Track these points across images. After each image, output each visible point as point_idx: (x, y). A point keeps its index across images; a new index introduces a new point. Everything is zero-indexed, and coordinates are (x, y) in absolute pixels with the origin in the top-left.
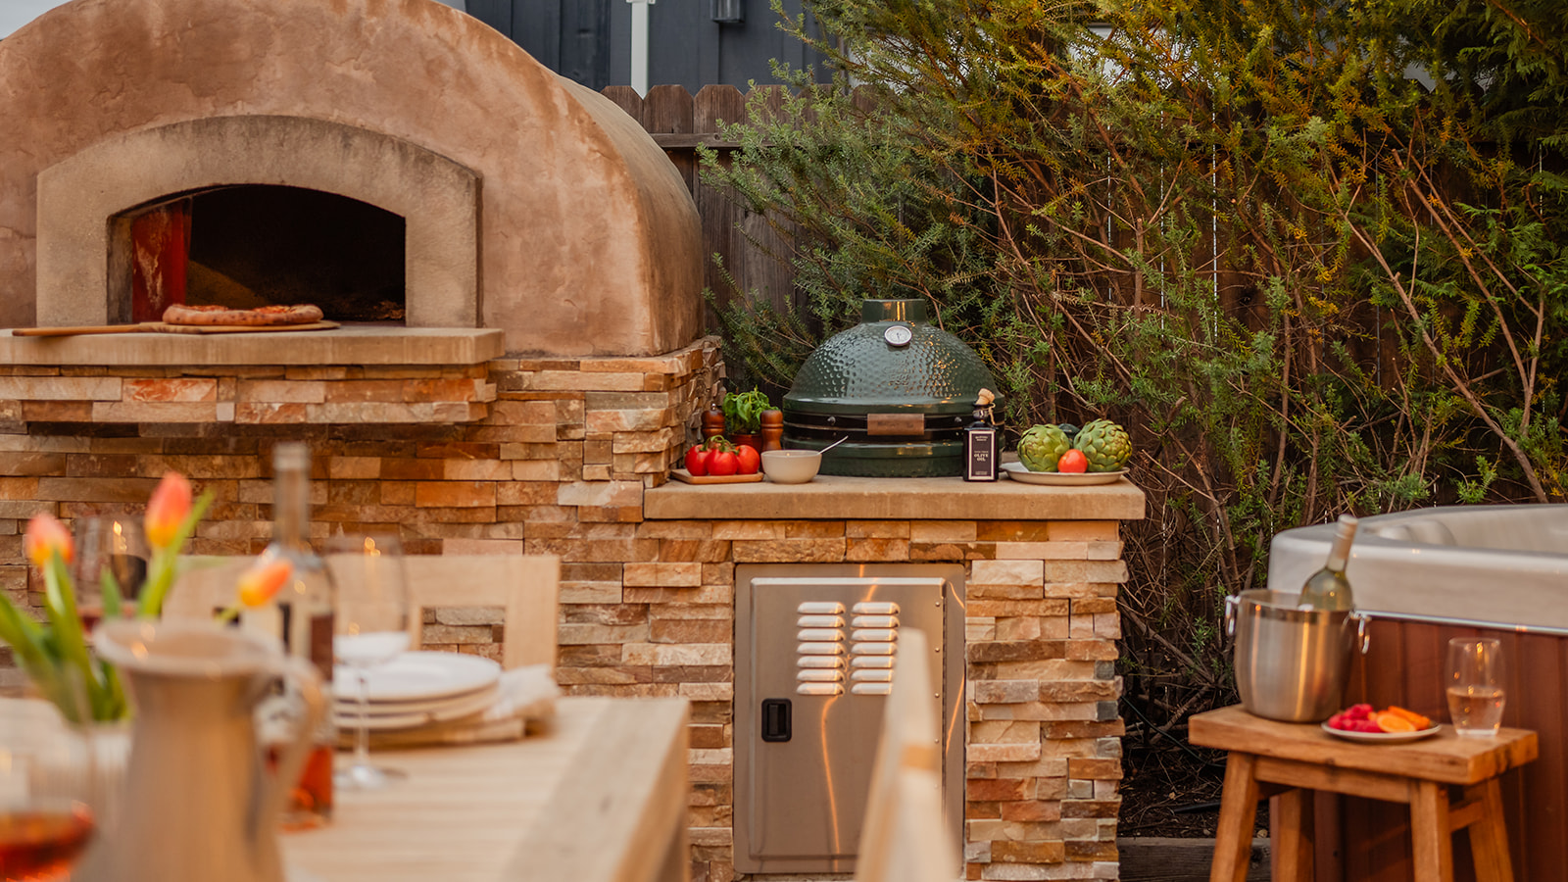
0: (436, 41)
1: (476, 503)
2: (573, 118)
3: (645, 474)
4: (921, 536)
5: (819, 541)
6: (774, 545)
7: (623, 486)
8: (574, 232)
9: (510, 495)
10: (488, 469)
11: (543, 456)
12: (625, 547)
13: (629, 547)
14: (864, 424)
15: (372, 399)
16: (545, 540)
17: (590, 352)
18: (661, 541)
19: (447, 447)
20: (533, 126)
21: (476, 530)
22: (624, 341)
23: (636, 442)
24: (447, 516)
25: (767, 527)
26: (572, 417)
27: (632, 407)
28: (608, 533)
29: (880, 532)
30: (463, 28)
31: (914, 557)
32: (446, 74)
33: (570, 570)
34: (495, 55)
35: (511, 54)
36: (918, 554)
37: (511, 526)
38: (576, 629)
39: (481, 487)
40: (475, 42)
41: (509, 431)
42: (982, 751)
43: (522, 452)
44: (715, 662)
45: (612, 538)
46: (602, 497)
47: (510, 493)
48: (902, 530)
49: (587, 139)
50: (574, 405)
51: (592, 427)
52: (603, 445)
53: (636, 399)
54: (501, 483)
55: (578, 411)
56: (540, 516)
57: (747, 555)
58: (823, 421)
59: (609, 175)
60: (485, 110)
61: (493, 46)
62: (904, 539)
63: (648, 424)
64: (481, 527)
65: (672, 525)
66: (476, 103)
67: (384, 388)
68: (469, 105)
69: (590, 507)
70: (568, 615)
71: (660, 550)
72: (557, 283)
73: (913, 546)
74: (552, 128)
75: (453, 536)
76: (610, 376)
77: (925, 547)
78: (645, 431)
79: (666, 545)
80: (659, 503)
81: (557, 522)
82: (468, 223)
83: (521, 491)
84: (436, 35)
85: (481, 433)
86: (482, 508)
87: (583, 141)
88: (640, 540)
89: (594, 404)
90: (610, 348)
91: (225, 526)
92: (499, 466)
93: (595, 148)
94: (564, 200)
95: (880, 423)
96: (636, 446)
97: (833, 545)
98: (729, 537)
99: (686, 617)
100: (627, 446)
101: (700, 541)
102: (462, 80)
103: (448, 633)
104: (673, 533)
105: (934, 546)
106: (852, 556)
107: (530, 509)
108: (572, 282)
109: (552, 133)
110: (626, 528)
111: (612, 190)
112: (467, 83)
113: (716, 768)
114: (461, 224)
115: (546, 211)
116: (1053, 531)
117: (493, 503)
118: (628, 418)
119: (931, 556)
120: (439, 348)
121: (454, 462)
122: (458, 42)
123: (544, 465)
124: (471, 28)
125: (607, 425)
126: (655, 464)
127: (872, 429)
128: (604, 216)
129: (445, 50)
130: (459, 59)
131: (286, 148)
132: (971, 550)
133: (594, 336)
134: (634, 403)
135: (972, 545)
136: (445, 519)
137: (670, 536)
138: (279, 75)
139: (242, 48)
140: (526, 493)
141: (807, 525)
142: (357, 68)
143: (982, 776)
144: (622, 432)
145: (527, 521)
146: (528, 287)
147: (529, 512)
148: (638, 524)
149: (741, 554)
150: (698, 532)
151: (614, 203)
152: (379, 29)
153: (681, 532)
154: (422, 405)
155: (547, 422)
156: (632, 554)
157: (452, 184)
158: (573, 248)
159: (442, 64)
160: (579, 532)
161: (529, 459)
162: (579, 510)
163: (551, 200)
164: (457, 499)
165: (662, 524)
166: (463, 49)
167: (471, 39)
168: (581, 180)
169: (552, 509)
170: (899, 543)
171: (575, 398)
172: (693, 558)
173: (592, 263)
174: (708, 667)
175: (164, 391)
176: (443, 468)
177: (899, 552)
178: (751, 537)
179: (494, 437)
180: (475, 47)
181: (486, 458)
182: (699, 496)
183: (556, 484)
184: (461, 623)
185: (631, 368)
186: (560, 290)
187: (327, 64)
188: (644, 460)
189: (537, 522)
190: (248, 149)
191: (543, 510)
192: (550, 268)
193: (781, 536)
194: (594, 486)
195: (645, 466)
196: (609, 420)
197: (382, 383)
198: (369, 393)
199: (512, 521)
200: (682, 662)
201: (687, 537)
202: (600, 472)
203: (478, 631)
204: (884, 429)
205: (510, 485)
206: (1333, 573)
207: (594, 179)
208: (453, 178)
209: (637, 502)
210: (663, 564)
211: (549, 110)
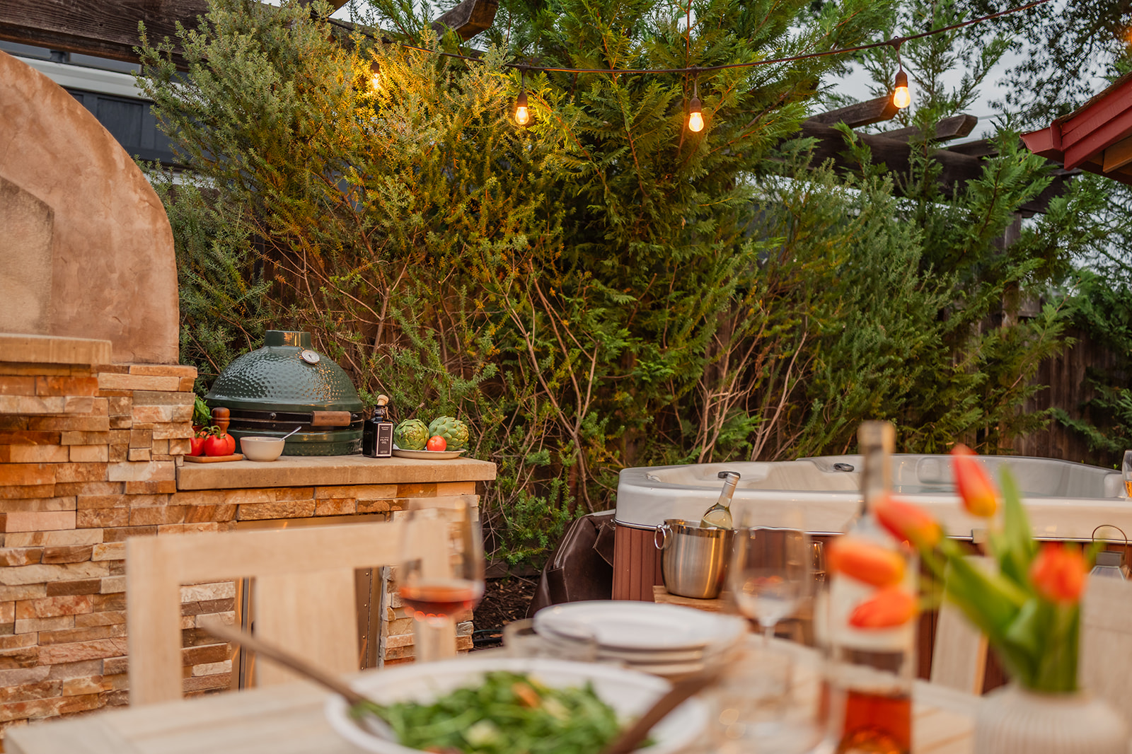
0: (13, 91)
1: (39, 482)
2: (128, 172)
3: (179, 455)
4: (363, 496)
5: (298, 502)
6: (269, 507)
7: (160, 465)
8: (123, 263)
9: (68, 474)
10: (49, 453)
11: (97, 442)
12: (160, 513)
13: (163, 512)
14: (310, 418)
15: (7, 393)
16: (95, 510)
17: (131, 359)
18: (189, 507)
19: (15, 435)
20: (94, 174)
21: (35, 504)
22: (158, 351)
23: (172, 430)
24: (12, 493)
25: (263, 493)
26: (122, 410)
27: (168, 404)
28: (147, 503)
29: (338, 494)
30: (38, 84)
31: (360, 511)
32: (21, 120)
33: (115, 533)
34: (65, 111)
35: (79, 112)
36: (363, 509)
37: (66, 500)
38: (119, 580)
39: (44, 468)
40: (49, 97)
41: (69, 422)
42: (396, 640)
43: (80, 439)
44: (224, 596)
45: (149, 506)
46: (145, 474)
47: (68, 472)
48: (352, 492)
49: (139, 191)
50: (124, 401)
51: (136, 419)
52: (145, 433)
53: (171, 398)
54: (60, 464)
55: (127, 407)
56: (90, 490)
57: (249, 515)
58: (266, 416)
59: (154, 221)
60: (54, 156)
61: (64, 104)
62: (353, 499)
63: (182, 416)
64: (38, 501)
65: (197, 494)
66: (45, 148)
67: (19, 383)
68: (39, 149)
69: (136, 482)
70: (111, 569)
71: (186, 515)
72: (107, 302)
73: (361, 503)
74: (110, 178)
75: (15, 510)
76: (153, 378)
77: (367, 504)
78: (177, 423)
79: (192, 510)
80: (191, 477)
81: (105, 495)
82: (46, 247)
83: (76, 471)
84: (14, 86)
85: (44, 422)
86: (43, 485)
87: (136, 192)
88: (171, 507)
89: (139, 401)
90: (147, 356)
92: (58, 451)
93: (145, 198)
94: (117, 237)
95: (323, 418)
96: (172, 434)
97: (307, 504)
98: (238, 502)
100: (165, 434)
101: (217, 506)
102: (35, 127)
103: (9, 592)
104: (197, 500)
105: (373, 502)
106: (319, 512)
107: (83, 485)
108: (119, 302)
109: (110, 182)
110: (161, 498)
111: (156, 232)
112: (39, 130)
113: (220, 676)
114: (40, 247)
115: (101, 243)
116: (440, 489)
117: (54, 481)
118: (166, 412)
119: (370, 509)
120: (82, 350)
121: (19, 447)
122: (34, 95)
123: (96, 449)
124: (46, 85)
125: (148, 417)
126: (184, 448)
127: (317, 421)
128: (148, 253)
129: (21, 99)
130: (33, 109)
132: (394, 504)
133: (135, 346)
134: (169, 400)
135: (395, 501)
136: (10, 496)
137: (194, 503)
140: (81, 473)
141: (289, 491)
143: (395, 657)
144: (159, 423)
145: (80, 495)
146: (82, 304)
147: (81, 488)
148: (170, 495)
149: (245, 514)
150: (215, 499)
151: (157, 243)
153: (203, 500)
154: (53, 398)
155: (101, 414)
156: (164, 518)
157: (34, 214)
158: (122, 276)
159: (18, 111)
160: (124, 502)
161: (86, 444)
162: (127, 485)
163: (106, 237)
164: (23, 478)
165: (189, 494)
166: (38, 101)
167: (45, 94)
168: (130, 221)
169: (100, 484)
170: (349, 501)
171: (125, 395)
172: (210, 518)
173: (136, 289)
174: (217, 601)
176: (9, 453)
177: (350, 508)
178: (254, 501)
179: (55, 426)
180: (48, 101)
181: (46, 444)
182: (221, 472)
183: (104, 464)
184: (21, 583)
185: (170, 373)
186: (109, 308)
188: (177, 445)
189: (88, 495)
191: (93, 486)
192: (102, 290)
193: (274, 500)
194: (137, 465)
195: (177, 450)
196: (150, 413)
197: (17, 379)
198: (4, 387)
199: (68, 495)
200: (200, 598)
201: (207, 503)
202: (144, 454)
203: (35, 588)
204: (325, 422)
205: (67, 466)
206: (722, 507)
207: (142, 223)
208: (35, 208)
209: (171, 478)
210: (188, 525)
211: (109, 163)
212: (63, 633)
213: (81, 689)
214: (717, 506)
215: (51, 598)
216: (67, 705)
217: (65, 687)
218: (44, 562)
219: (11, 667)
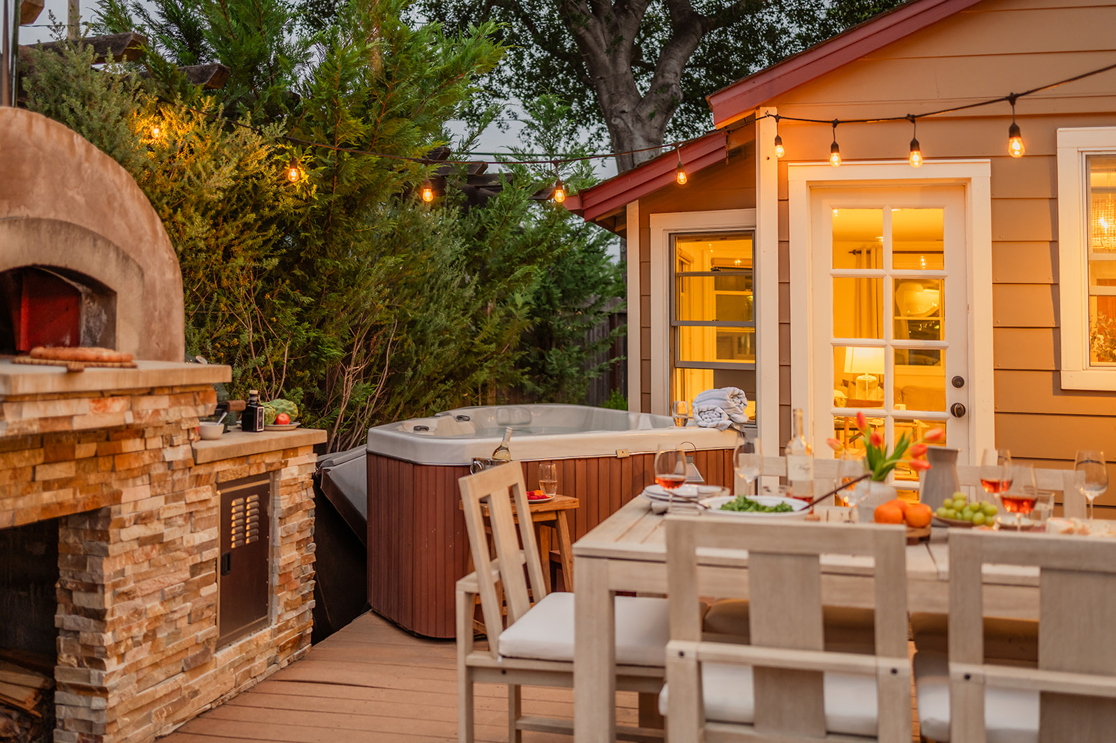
0: (112, 184)
1: (134, 465)
2: (163, 239)
3: (192, 439)
4: (268, 460)
5: (242, 467)
6: (231, 472)
7: (185, 448)
8: (161, 304)
9: (146, 459)
10: (138, 444)
11: (158, 434)
12: (186, 482)
14: (225, 406)
16: (158, 483)
18: (199, 476)
19: (124, 433)
20: (149, 241)
21: (132, 482)
25: (228, 462)
28: (181, 475)
29: (260, 459)
30: (125, 179)
32: (116, 205)
33: (169, 498)
36: (268, 469)
37: (144, 477)
38: (170, 531)
39: (136, 455)
40: (129, 188)
42: (284, 560)
43: (151, 432)
44: (213, 538)
45: (181, 477)
46: (180, 455)
47: (146, 457)
48: (265, 457)
51: (175, 416)
56: (155, 469)
57: (223, 479)
59: (174, 274)
60: (130, 227)
62: (265, 462)
64: (132, 480)
69: (176, 461)
70: (167, 524)
71: (197, 481)
73: (267, 465)
74: (155, 243)
75: (125, 487)
78: (193, 417)
79: (200, 478)
80: (201, 454)
81: (163, 471)
82: (141, 298)
83: (149, 456)
86: (135, 468)
88: (190, 477)
91: (27, 498)
92: (142, 442)
94: (158, 285)
95: (234, 405)
98: (218, 470)
99: (205, 515)
101: (209, 474)
102: (122, 209)
103: (123, 546)
104: (201, 471)
106: (251, 473)
107: (152, 465)
108: (159, 333)
109: (156, 246)
110: (187, 471)
112: (124, 213)
113: (213, 595)
116: (299, 451)
117: (140, 464)
121: (125, 442)
123: (158, 439)
124: (128, 179)
125: (180, 415)
126: (195, 434)
128: (172, 296)
129: (116, 190)
130: (122, 196)
131: (68, 243)
132: (282, 464)
135: (282, 462)
136: (124, 477)
137: (201, 473)
138: (43, 192)
139: (26, 169)
140: (151, 457)
142: (78, 193)
144: (185, 418)
145: (151, 473)
147: (151, 468)
148: (191, 468)
149: (221, 478)
150: (210, 469)
152: (89, 171)
153: (204, 470)
156: (187, 485)
157: (136, 274)
158: (160, 313)
159: (114, 198)
160: (171, 476)
161: (153, 436)
162: (172, 463)
164: (128, 464)
165: (199, 466)
167: (127, 186)
168: (164, 273)
169: (160, 464)
172: (208, 483)
173: (166, 322)
174: (211, 541)
175: (105, 406)
177: (263, 469)
178: (224, 468)
179: (140, 424)
181: (137, 438)
183: (160, 449)
184: (130, 539)
186: (154, 337)
187: (66, 189)
189: (154, 473)
190: (51, 242)
191: (157, 465)
192: (151, 324)
193: (232, 467)
194: (176, 449)
199: (146, 474)
200: (203, 541)
201: (206, 472)
202: (178, 440)
203: (134, 542)
205: (145, 452)
206: (504, 448)
207: (169, 275)
208: (136, 270)
209: (190, 456)
210: (198, 489)
211: (155, 232)
212: (146, 573)
213: (156, 612)
214: (500, 448)
215: (141, 549)
216: (149, 624)
217: (148, 612)
218: (139, 522)
219: (124, 600)
